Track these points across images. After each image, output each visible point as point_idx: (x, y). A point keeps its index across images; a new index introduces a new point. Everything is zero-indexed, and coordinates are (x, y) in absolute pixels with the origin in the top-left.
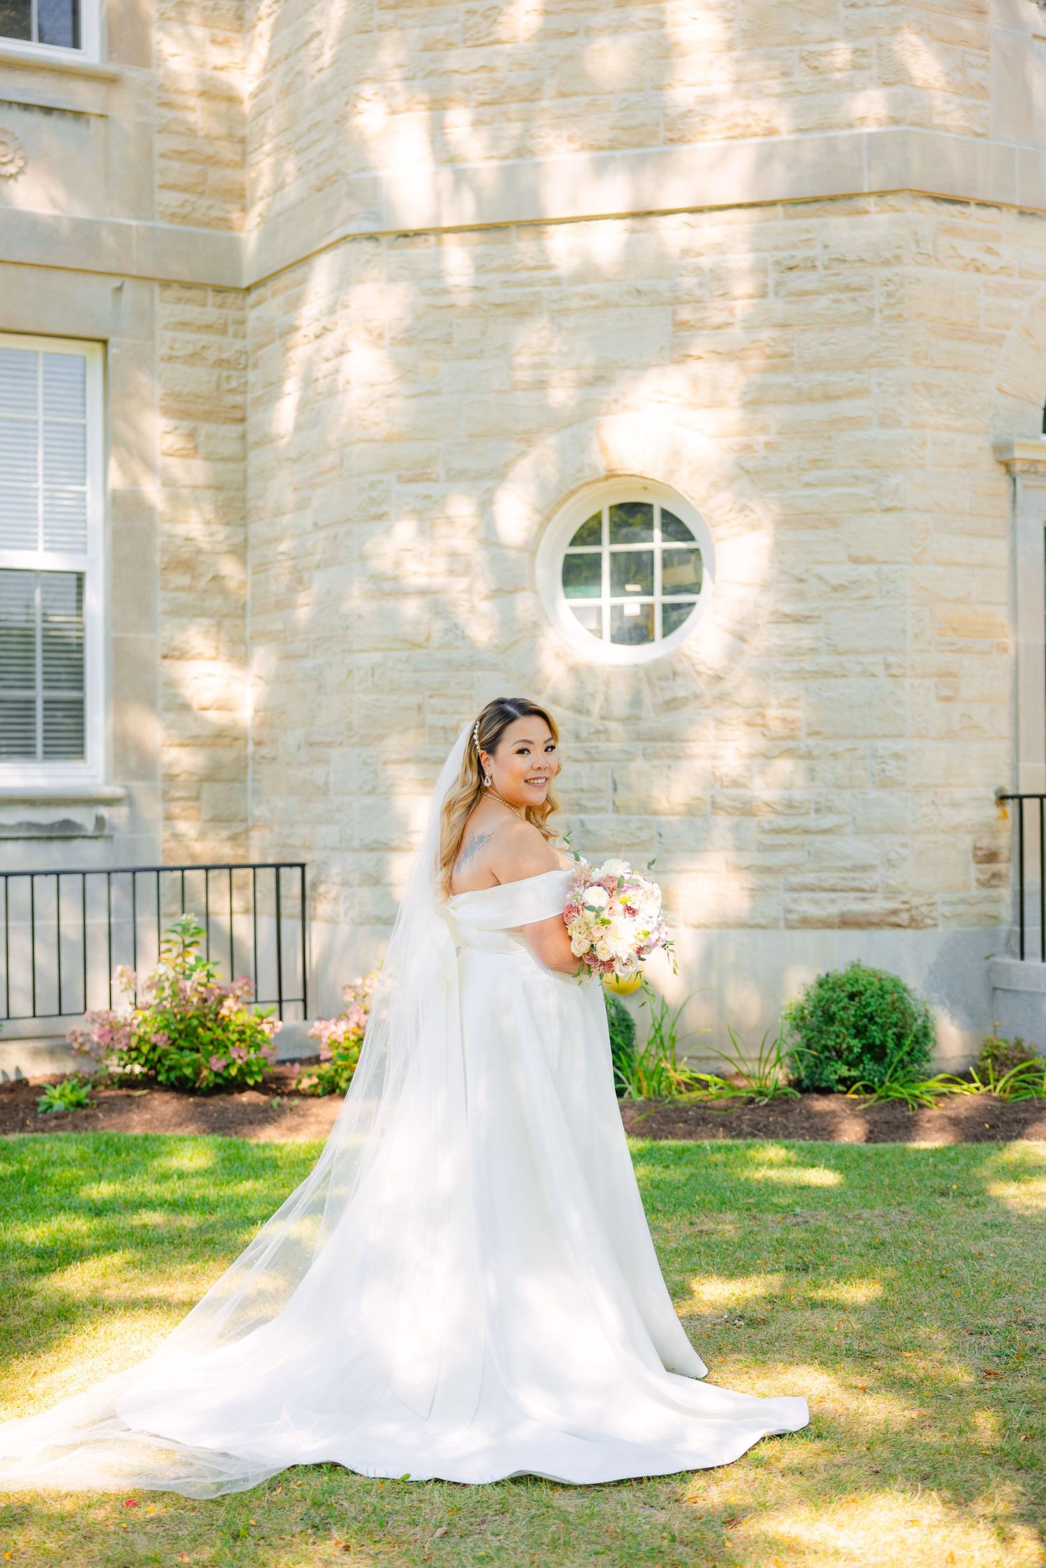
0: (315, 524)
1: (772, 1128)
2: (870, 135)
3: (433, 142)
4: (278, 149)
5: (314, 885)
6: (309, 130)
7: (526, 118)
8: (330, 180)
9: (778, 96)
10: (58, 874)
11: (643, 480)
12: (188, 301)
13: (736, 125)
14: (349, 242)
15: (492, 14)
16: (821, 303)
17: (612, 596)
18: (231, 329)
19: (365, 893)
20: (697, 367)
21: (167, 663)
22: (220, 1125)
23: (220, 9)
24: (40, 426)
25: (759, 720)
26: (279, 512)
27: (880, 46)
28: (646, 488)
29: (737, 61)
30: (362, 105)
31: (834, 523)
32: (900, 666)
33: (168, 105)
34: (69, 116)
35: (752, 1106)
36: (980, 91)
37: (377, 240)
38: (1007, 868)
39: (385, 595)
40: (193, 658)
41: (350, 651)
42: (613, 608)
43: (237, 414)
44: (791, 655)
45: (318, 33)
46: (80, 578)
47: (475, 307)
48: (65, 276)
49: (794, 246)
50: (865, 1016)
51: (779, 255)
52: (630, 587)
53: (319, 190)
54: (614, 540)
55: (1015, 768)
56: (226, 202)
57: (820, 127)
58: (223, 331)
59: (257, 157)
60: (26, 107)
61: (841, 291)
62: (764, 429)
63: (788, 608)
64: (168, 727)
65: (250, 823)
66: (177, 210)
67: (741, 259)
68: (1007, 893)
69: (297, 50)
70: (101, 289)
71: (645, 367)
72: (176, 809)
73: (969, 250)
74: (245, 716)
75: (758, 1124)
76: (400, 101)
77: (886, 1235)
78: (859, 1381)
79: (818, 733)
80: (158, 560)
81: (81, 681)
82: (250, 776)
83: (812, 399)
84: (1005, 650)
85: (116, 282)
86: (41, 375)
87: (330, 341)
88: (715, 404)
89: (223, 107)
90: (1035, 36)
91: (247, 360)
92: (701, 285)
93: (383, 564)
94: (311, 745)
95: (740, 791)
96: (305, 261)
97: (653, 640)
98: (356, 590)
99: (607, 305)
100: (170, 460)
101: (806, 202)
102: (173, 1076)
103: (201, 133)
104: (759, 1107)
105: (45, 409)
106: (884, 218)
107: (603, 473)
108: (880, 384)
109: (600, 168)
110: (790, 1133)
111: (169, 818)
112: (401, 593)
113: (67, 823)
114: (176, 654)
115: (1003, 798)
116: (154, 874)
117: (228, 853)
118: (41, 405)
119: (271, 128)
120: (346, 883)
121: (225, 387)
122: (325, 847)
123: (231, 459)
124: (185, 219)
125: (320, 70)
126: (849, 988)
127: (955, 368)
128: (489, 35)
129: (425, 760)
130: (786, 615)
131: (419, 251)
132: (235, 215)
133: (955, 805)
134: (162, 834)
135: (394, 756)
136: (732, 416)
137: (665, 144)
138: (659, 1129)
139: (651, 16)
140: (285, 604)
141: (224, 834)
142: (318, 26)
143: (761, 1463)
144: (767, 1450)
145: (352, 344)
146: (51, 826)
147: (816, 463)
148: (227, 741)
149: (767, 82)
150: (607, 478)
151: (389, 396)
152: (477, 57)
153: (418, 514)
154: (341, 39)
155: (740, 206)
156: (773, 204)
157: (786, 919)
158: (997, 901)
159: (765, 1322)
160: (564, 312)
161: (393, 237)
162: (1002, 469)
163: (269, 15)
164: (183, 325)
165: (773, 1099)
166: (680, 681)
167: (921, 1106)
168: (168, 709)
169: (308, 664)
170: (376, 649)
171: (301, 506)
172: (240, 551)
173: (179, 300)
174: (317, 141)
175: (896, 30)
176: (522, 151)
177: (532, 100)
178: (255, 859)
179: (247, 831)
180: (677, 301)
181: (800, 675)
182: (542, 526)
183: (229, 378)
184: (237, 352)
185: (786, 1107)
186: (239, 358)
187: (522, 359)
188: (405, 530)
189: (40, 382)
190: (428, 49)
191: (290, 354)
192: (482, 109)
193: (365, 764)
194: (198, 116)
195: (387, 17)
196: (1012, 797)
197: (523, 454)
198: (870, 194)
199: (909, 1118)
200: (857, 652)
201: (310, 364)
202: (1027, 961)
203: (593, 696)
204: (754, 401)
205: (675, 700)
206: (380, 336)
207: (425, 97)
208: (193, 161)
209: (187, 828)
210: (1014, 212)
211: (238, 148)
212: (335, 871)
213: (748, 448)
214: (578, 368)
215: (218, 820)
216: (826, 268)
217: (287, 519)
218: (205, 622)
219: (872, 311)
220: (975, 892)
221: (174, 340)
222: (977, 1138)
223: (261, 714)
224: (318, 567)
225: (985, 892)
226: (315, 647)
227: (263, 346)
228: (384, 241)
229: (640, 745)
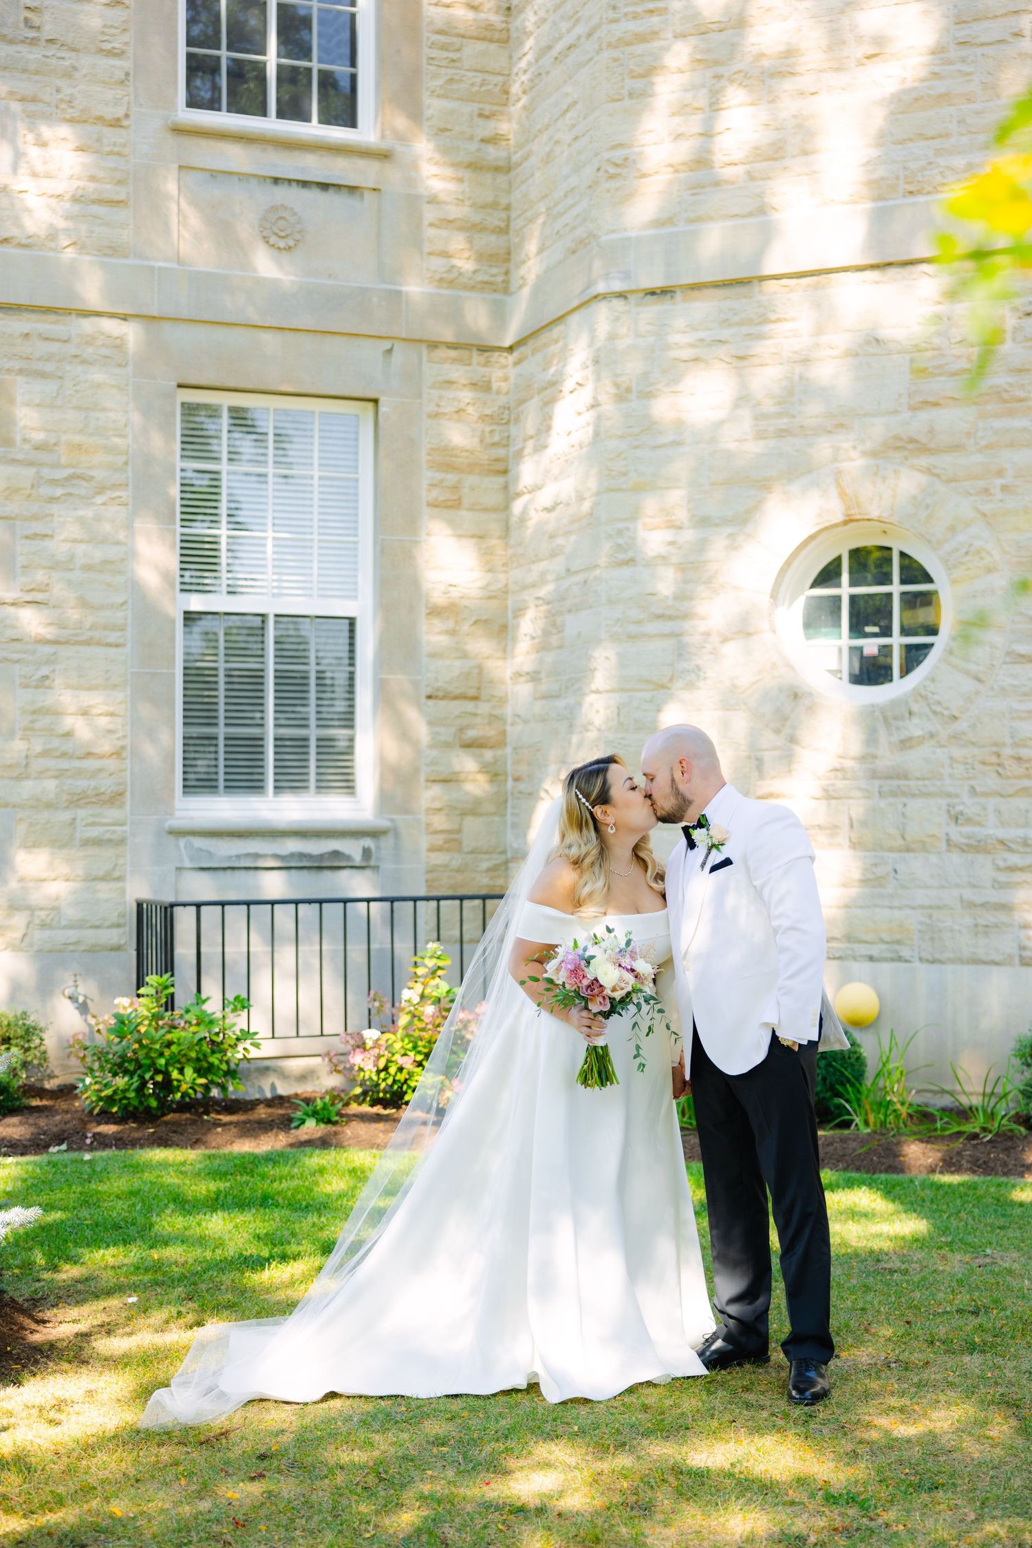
0: (568, 570)
1: (991, 1164)
6: (566, 196)
7: (771, 177)
8: (583, 242)
10: (321, 902)
11: (883, 525)
12: (454, 361)
14: (600, 301)
15: (738, 78)
17: (851, 638)
18: (495, 387)
20: (934, 413)
21: (431, 703)
23: (488, 84)
24: (316, 482)
25: (994, 759)
26: (535, 559)
28: (885, 532)
30: (613, 170)
33: (436, 177)
34: (344, 190)
35: (975, 1142)
37: (626, 298)
39: (631, 638)
40: (457, 698)
41: (598, 692)
42: (852, 649)
43: (500, 467)
44: (1025, 695)
45: (575, 103)
46: (352, 622)
48: (338, 338)
49: (1030, 292)
51: (1018, 302)
52: (869, 629)
53: (574, 252)
54: (853, 584)
56: (490, 266)
58: (488, 389)
59: (520, 223)
60: (305, 184)
62: (1001, 472)
63: (1024, 648)
64: (432, 764)
65: (509, 855)
66: (445, 275)
69: (557, 119)
70: (371, 352)
71: (884, 414)
72: (439, 841)
74: (506, 753)
75: (978, 1160)
76: (649, 165)
80: (424, 605)
81: (352, 720)
82: (509, 810)
85: (387, 345)
86: (317, 434)
87: (582, 396)
88: (952, 448)
89: (489, 176)
91: (509, 415)
92: (939, 332)
93: (628, 609)
95: (976, 829)
96: (561, 319)
97: (891, 680)
98: (604, 634)
99: (847, 354)
100: (436, 511)
103: (468, 202)
104: (982, 1143)
105: (320, 465)
107: (841, 518)
110: (1009, 1171)
111: (432, 849)
112: (646, 636)
113: (336, 854)
114: (439, 695)
116: (411, 903)
117: (487, 884)
118: (316, 461)
119: (533, 194)
123: (494, 509)
124: (452, 283)
125: (577, 138)
128: (735, 97)
130: (1023, 656)
131: (666, 308)
132: (501, 278)
134: (425, 865)
136: (969, 460)
137: (904, 196)
138: (879, 1162)
139: (894, 72)
140: (541, 647)
141: (485, 865)
142: (575, 95)
145: (603, 399)
146: (322, 856)
150: (845, 523)
151: (637, 448)
152: (723, 120)
153: (663, 560)
154: (594, 108)
157: (1020, 956)
160: (805, 362)
161: (641, 295)
164: (450, 383)
165: (997, 1134)
166: (916, 721)
168: (432, 747)
169: (561, 704)
170: (623, 690)
171: (556, 554)
172: (502, 597)
173: (445, 361)
174: (573, 206)
177: (776, 159)
179: (506, 862)
180: (916, 348)
182: (786, 571)
183: (492, 432)
184: (500, 407)
185: (1009, 1144)
186: (503, 413)
187: (764, 409)
189: (316, 440)
190: (676, 113)
191: (548, 409)
194: (466, 186)
195: (638, 84)
197: (764, 499)
203: (830, 735)
204: (991, 445)
205: (910, 739)
207: (673, 160)
208: (461, 228)
209: (448, 859)
211: (503, 215)
213: (985, 491)
215: (478, 852)
217: (542, 566)
218: (468, 664)
221: (441, 398)
223: (520, 751)
224: (570, 611)
226: (567, 688)
227: (522, 402)
228: (632, 298)
229: (877, 783)
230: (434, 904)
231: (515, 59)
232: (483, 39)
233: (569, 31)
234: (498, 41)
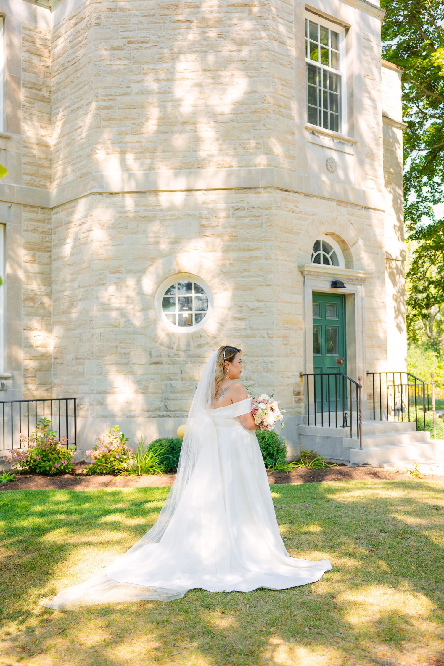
0: (79, 286)
2: (262, 169)
3: (121, 164)
4: (64, 163)
5: (78, 405)
6: (77, 158)
7: (152, 158)
8: (85, 175)
9: (232, 156)
11: (190, 274)
12: (33, 212)
13: (219, 164)
14: (92, 195)
15: (141, 125)
16: (247, 220)
17: (179, 311)
18: (46, 222)
19: (98, 408)
20: (208, 239)
21: (25, 331)
22: (62, 486)
23: (43, 117)
26: (64, 282)
27: (264, 142)
28: (190, 277)
29: (220, 144)
30: (97, 151)
31: (251, 289)
32: (272, 334)
33: (26, 147)
36: (293, 157)
37: (102, 195)
38: (303, 397)
39: (105, 310)
40: (33, 330)
41: (93, 328)
42: (179, 315)
43: (49, 249)
44: (238, 330)
45: (81, 127)
47: (135, 217)
49: (238, 202)
50: (267, 444)
51: (233, 205)
52: (184, 308)
53: (81, 178)
54: (179, 293)
55: (305, 366)
56: (45, 180)
57: (246, 166)
58: (44, 222)
59: (55, 165)
61: (253, 217)
62: (229, 259)
63: (237, 316)
64: (26, 353)
65: (53, 385)
66: (29, 182)
67: (222, 205)
68: (303, 405)
69: (72, 132)
70: (4, 207)
71: (191, 238)
72: (28, 380)
73: (290, 206)
74: (51, 349)
76: (110, 151)
77: (310, 511)
78: (334, 554)
79: (247, 355)
80: (23, 297)
82: (52, 369)
83: (244, 250)
84: (302, 329)
85: (9, 205)
87: (85, 227)
88: (213, 251)
89: (44, 148)
90: (308, 142)
91: (52, 232)
92: (209, 213)
93: (105, 300)
94: (77, 359)
96: (75, 200)
97: (193, 325)
98: (95, 308)
99: (178, 218)
100: (26, 264)
101: (241, 189)
102: (41, 470)
103: (37, 157)
106: (266, 195)
107: (177, 272)
108: (265, 246)
109: (176, 175)
111: (26, 383)
112: (111, 309)
114: (29, 329)
115: (301, 376)
116: (26, 402)
117: (45, 395)
119: (62, 156)
120: (90, 405)
121: (44, 240)
122: (83, 393)
123: (47, 264)
124: (32, 184)
125: (81, 139)
126: (262, 436)
127: (287, 242)
128: (140, 131)
129: (119, 364)
130: (236, 318)
131: (116, 199)
132: (48, 184)
133: (288, 377)
134: (23, 389)
135: (108, 363)
136: (219, 255)
137: (197, 169)
139: (193, 128)
140: (66, 312)
141: (44, 389)
142: (81, 124)
143: (327, 580)
144: (328, 576)
145: (94, 228)
147: (245, 270)
148: (45, 358)
149: (229, 151)
150: (178, 273)
151: (106, 245)
152: (136, 138)
153: (116, 284)
154: (90, 129)
155: (221, 189)
156: (231, 189)
158: (300, 407)
159: (293, 539)
160: (165, 220)
161: (108, 194)
162: (300, 273)
163: (61, 120)
164: (31, 219)
166: (202, 338)
167: (289, 472)
168: (25, 347)
169: (76, 332)
170: (102, 328)
171: (73, 280)
172: (49, 295)
173: (29, 211)
174: (80, 162)
175: (269, 137)
176: (151, 168)
177: (154, 153)
178: (54, 397)
179: (51, 387)
180: (201, 218)
181: (240, 337)
182: (157, 289)
183: (46, 237)
184: (48, 229)
186: (49, 231)
187: (151, 235)
188: (112, 289)
190: (119, 134)
191: (69, 230)
192: (137, 154)
193: (98, 365)
194: (36, 151)
195: (106, 123)
196: (305, 375)
197: (151, 265)
198: (261, 187)
199: (287, 476)
200: (259, 329)
201: (77, 234)
202: (310, 426)
203: (174, 343)
204: (226, 250)
205: (201, 344)
206: (103, 226)
207: (119, 150)
208: (35, 166)
209: (32, 387)
210: (303, 195)
211: (49, 162)
212: (87, 400)
213: (224, 265)
214: (169, 238)
215: (42, 384)
216: (248, 209)
217: (67, 284)
218: (38, 318)
219: (262, 223)
220: (294, 405)
221: (28, 224)
222: (310, 481)
223: (57, 349)
224: (80, 300)
225: (297, 405)
226: (79, 327)
227: (58, 227)
228: (105, 195)
229: (190, 359)
230: (35, 402)
231: (53, 109)
232: (42, 101)
233: (77, 102)
234: (47, 102)
